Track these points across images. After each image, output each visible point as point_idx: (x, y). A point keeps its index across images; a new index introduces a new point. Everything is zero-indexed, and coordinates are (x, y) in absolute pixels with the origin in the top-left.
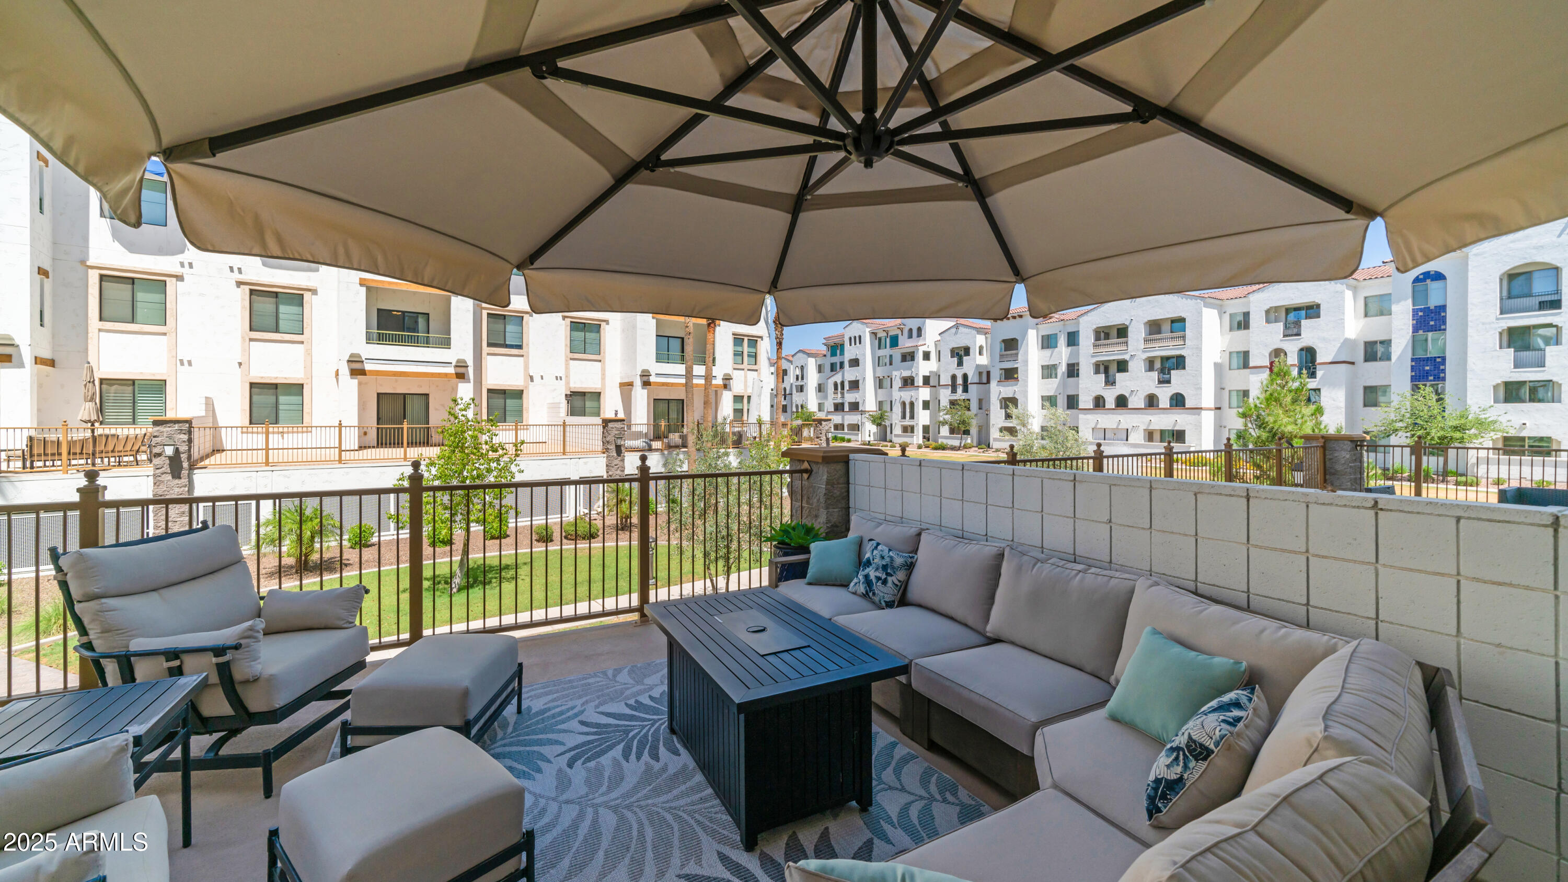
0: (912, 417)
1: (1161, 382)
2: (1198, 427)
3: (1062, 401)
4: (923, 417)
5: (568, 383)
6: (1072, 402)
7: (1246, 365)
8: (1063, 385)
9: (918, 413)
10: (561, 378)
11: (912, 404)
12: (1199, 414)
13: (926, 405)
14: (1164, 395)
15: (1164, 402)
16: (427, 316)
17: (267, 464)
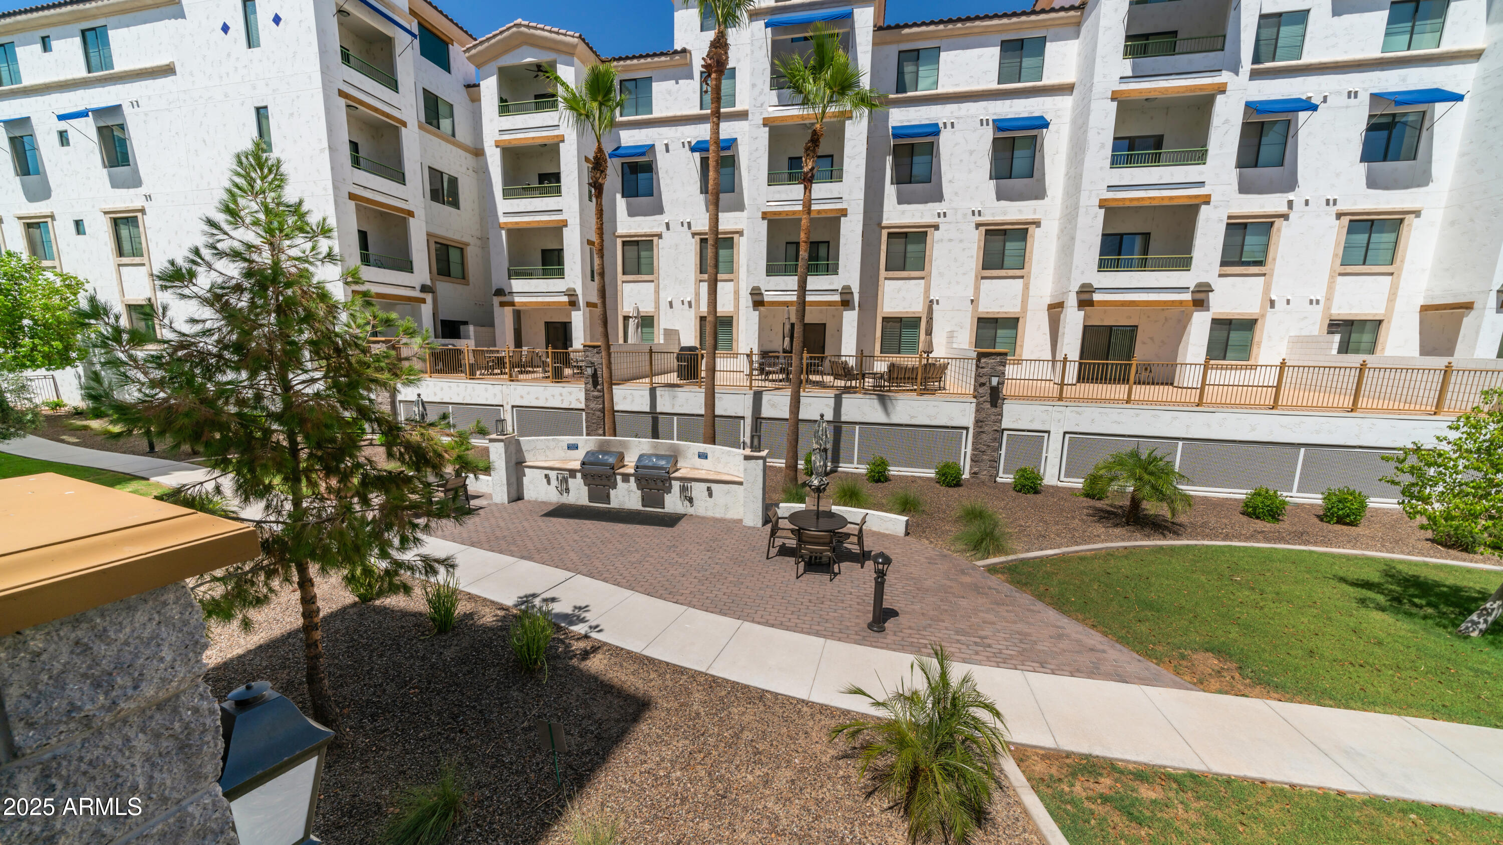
5: (1328, 308)
10: (1318, 302)
16: (1147, 236)
17: (1060, 399)
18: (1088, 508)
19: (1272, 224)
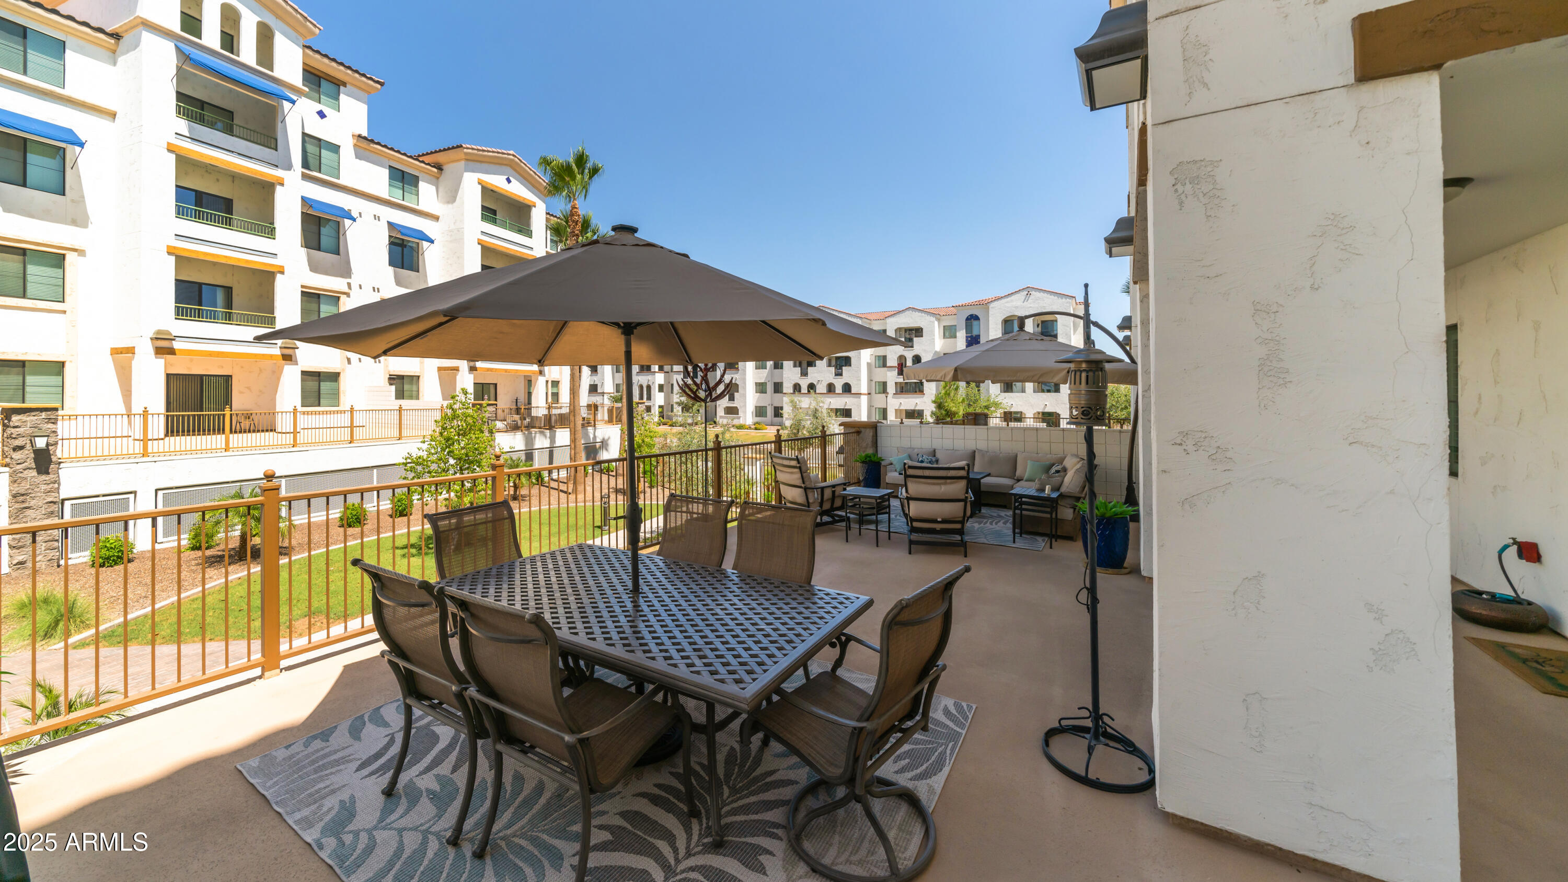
0: (649, 398)
1: (836, 375)
2: (859, 406)
3: (770, 388)
4: (659, 399)
6: (778, 388)
7: (884, 365)
8: (771, 374)
9: (655, 395)
10: (380, 361)
11: (649, 387)
12: (860, 398)
13: (661, 388)
14: (839, 384)
15: (839, 389)
16: (228, 290)
17: (145, 454)
18: (196, 559)
19: (339, 298)
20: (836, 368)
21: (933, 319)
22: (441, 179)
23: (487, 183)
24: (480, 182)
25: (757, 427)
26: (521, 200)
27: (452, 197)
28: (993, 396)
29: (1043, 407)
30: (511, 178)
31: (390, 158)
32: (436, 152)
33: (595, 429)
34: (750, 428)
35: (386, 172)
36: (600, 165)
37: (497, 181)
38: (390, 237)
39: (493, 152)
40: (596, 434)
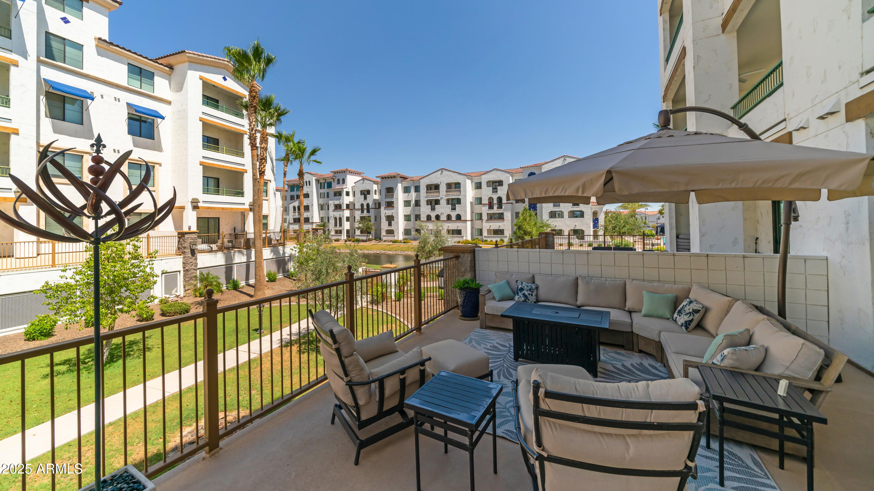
0: (340, 225)
1: (452, 209)
2: (466, 228)
3: (413, 218)
4: (347, 225)
6: (417, 218)
7: (481, 203)
8: (413, 210)
9: (344, 223)
11: (340, 219)
12: (466, 223)
13: (348, 219)
14: (454, 215)
15: (454, 218)
19: (82, 156)
20: (452, 205)
21: (509, 175)
22: (172, 75)
23: (207, 79)
24: (201, 78)
25: (405, 241)
26: (235, 93)
27: (179, 87)
28: (545, 221)
29: (574, 226)
30: (226, 77)
31: (128, 57)
32: (168, 56)
33: (284, 248)
34: (401, 242)
35: (125, 68)
36: (273, 57)
37: (216, 79)
38: (129, 113)
39: (211, 58)
40: (285, 251)
